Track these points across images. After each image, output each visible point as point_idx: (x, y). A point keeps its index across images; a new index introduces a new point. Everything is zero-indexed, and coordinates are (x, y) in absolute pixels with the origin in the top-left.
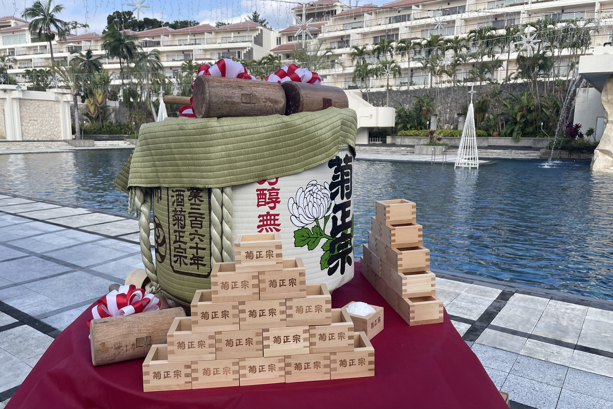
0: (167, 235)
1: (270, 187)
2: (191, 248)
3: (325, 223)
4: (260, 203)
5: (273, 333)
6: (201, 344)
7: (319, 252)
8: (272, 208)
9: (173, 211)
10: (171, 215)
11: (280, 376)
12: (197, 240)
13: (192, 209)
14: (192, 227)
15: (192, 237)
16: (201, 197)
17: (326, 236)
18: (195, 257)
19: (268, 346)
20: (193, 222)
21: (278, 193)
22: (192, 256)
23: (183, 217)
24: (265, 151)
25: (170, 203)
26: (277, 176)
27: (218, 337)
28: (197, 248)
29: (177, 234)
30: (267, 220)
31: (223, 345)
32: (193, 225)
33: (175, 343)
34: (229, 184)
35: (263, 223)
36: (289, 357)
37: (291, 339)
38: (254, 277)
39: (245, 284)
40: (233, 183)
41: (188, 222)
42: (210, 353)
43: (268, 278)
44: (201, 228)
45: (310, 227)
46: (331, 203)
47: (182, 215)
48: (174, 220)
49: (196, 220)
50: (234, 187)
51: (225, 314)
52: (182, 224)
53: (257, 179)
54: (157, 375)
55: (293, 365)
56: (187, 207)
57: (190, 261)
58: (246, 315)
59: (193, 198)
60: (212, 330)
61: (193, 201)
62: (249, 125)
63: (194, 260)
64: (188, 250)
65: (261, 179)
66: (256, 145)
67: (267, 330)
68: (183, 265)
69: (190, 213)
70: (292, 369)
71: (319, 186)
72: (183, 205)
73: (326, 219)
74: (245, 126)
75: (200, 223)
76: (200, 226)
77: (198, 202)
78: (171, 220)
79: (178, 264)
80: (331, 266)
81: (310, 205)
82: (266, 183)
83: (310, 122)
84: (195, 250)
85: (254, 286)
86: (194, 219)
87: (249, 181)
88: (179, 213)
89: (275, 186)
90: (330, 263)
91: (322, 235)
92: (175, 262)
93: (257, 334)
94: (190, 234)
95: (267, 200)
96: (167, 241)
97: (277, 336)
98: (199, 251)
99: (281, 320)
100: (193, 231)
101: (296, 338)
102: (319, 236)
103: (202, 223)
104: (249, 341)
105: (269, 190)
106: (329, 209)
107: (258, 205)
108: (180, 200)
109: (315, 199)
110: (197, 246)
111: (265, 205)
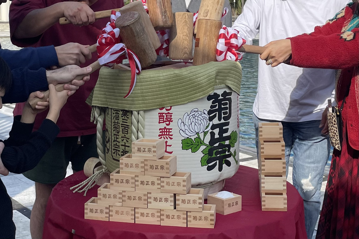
0: (110, 137)
1: (167, 112)
2: (122, 145)
3: (205, 136)
4: (160, 121)
5: (153, 195)
6: (115, 196)
7: (199, 154)
8: (167, 125)
9: (114, 122)
10: (113, 124)
11: (158, 221)
12: (125, 141)
13: (123, 122)
14: (123, 133)
15: (123, 139)
16: (128, 115)
17: (205, 145)
18: (124, 151)
19: (150, 203)
20: (123, 130)
21: (171, 116)
22: (123, 150)
23: (118, 126)
24: (163, 91)
25: (113, 118)
26: (171, 105)
27: (123, 194)
28: (125, 146)
29: (115, 136)
30: (164, 132)
31: (126, 198)
32: (123, 132)
33: (102, 194)
34: (142, 109)
35: (162, 133)
36: (163, 210)
37: (163, 200)
38: (142, 162)
39: (137, 166)
40: (144, 109)
41: (121, 129)
42: (119, 202)
43: (149, 163)
44: (127, 134)
45: (193, 138)
46: (209, 123)
47: (118, 125)
48: (114, 128)
49: (125, 129)
50: (145, 111)
51: (127, 181)
52: (118, 131)
53: (158, 107)
54: (91, 211)
55: (165, 215)
56: (121, 121)
57: (121, 153)
58: (139, 183)
59: (124, 116)
60: (121, 189)
61: (123, 118)
62: (155, 75)
63: (124, 153)
64: (120, 146)
65: (161, 107)
66: (158, 87)
67: (150, 193)
68: (118, 156)
69: (122, 124)
70: (164, 217)
71: (200, 113)
72: (119, 119)
73: (205, 133)
74: (152, 76)
75: (127, 131)
76: (127, 133)
77: (126, 118)
78: (112, 127)
79: (115, 155)
80: (209, 165)
81: (193, 124)
82: (164, 109)
83: (193, 73)
84: (124, 147)
85: (142, 167)
86: (124, 128)
87: (154, 108)
88: (116, 124)
89: (170, 112)
90: (208, 162)
91: (202, 144)
92: (114, 153)
93: (145, 195)
94: (122, 137)
95: (165, 120)
96: (110, 140)
97: (155, 197)
98: (126, 147)
99: (158, 188)
100: (123, 135)
101: (166, 200)
102: (199, 144)
103: (128, 131)
104: (140, 198)
105: (166, 114)
106: (207, 127)
107: (159, 123)
108: (117, 116)
109: (197, 121)
110: (125, 144)
111: (163, 122)
